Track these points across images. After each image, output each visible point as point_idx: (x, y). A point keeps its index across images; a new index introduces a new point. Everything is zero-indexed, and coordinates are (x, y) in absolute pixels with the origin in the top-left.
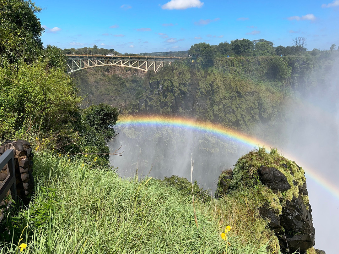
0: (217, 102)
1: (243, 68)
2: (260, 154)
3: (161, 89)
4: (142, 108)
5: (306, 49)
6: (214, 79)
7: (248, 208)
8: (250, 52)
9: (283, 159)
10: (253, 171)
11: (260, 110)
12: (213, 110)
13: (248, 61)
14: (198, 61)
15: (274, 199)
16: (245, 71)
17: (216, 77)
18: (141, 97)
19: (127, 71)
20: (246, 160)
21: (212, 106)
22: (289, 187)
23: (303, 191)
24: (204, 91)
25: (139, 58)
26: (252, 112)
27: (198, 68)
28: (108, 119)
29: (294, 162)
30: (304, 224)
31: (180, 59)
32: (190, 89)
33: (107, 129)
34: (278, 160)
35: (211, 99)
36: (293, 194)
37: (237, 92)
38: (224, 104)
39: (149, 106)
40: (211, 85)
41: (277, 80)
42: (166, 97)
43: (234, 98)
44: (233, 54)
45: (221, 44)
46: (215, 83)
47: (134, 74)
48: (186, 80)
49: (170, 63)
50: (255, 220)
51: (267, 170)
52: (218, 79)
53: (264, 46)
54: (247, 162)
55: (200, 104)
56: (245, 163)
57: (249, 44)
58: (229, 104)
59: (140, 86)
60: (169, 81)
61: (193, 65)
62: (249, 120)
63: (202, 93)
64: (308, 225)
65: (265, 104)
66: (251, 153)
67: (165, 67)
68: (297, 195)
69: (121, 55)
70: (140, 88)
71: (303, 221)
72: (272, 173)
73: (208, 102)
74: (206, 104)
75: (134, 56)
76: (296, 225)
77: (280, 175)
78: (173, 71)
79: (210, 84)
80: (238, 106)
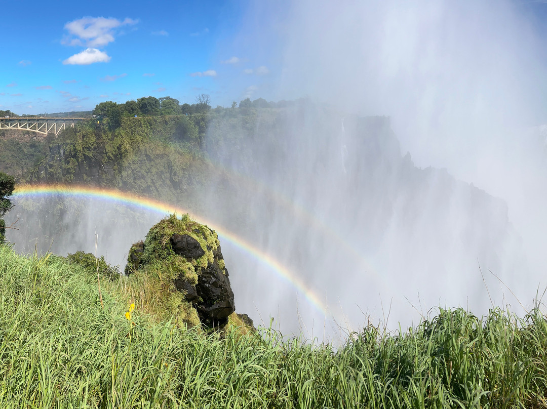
0: (126, 167)
1: (151, 129)
2: (172, 221)
3: (62, 154)
4: (41, 177)
5: (210, 107)
6: (122, 142)
7: (162, 283)
8: (157, 111)
9: (195, 224)
10: (166, 240)
11: (171, 174)
12: (122, 176)
13: (155, 121)
14: (104, 122)
15: (189, 268)
16: (153, 132)
17: (124, 139)
18: (40, 164)
19: (24, 135)
20: (157, 230)
21: (120, 172)
22: (203, 253)
23: (218, 255)
24: (111, 156)
25: (38, 120)
26: (163, 176)
27: (104, 129)
28: (4, 189)
29: (206, 226)
30: (222, 290)
31: (84, 120)
32: (95, 153)
33: (3, 200)
34: (189, 226)
35: (119, 164)
36: (208, 260)
37: (147, 155)
38: (133, 169)
39: (50, 174)
40: (119, 148)
41: (185, 140)
42: (68, 162)
43: (144, 162)
44: (140, 113)
45: (128, 102)
46: (123, 147)
47: (32, 138)
48: (90, 144)
49: (72, 125)
50: (170, 294)
51: (180, 238)
52: (126, 142)
53: (170, 104)
54: (159, 231)
55: (106, 170)
56: (157, 233)
57: (156, 102)
58: (139, 169)
59: (40, 152)
60: (72, 145)
61: (98, 127)
62: (161, 185)
63: (109, 157)
64: (226, 291)
65: (175, 167)
66: (163, 221)
67: (66, 129)
68: (212, 260)
69: (18, 116)
70: (39, 154)
71: (221, 287)
72: (185, 240)
73: (116, 167)
74: (114, 170)
75: (32, 118)
76: (213, 293)
77: (192, 241)
78: (75, 133)
79: (118, 148)
80: (147, 171)
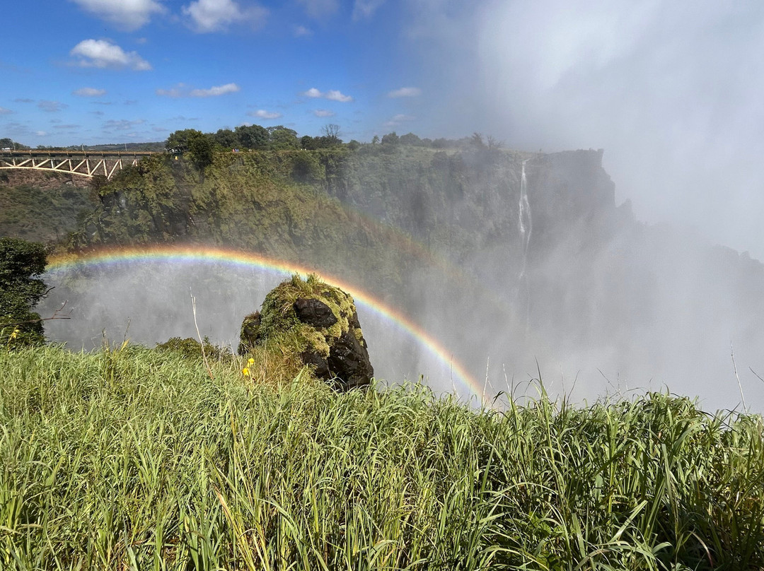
0: (225, 219)
1: (258, 168)
2: (294, 283)
3: (124, 205)
4: (94, 240)
5: (341, 141)
6: (215, 185)
7: (286, 358)
8: (265, 145)
9: (324, 286)
10: (288, 307)
11: (290, 226)
12: (221, 232)
13: (263, 156)
14: (186, 158)
15: (319, 339)
16: (262, 172)
17: (219, 181)
18: (88, 221)
19: (49, 178)
20: (276, 295)
21: (218, 226)
22: (336, 320)
23: (354, 323)
24: (202, 204)
25: (70, 155)
26: (279, 229)
27: (187, 168)
28: (26, 265)
29: (339, 289)
30: (359, 364)
31: (153, 155)
32: (177, 202)
33: (28, 282)
34: (317, 288)
35: (214, 215)
36: (342, 328)
37: (254, 202)
38: (237, 221)
39: (107, 235)
40: (213, 193)
41: (307, 183)
42: (136, 217)
43: (251, 211)
44: (241, 146)
45: (220, 131)
46: (218, 192)
47: (65, 183)
48: (168, 189)
49: (135, 162)
50: (297, 370)
51: (306, 304)
52: (222, 185)
53: (285, 136)
54: (278, 297)
55: (197, 224)
56: (276, 299)
57: (262, 133)
58: (244, 221)
59: (83, 203)
60: (138, 192)
61: (177, 165)
62: (277, 241)
63: (199, 207)
64: (364, 365)
65: (295, 217)
66: (283, 285)
67: (125, 169)
68: (347, 329)
69: (29, 149)
70: (83, 206)
71: (357, 360)
72: (312, 305)
73: (211, 219)
74: (209, 224)
75: (59, 152)
76: (349, 367)
77: (322, 307)
78: (141, 175)
79: (211, 193)
80: (257, 223)
